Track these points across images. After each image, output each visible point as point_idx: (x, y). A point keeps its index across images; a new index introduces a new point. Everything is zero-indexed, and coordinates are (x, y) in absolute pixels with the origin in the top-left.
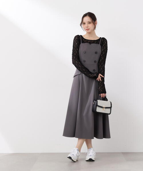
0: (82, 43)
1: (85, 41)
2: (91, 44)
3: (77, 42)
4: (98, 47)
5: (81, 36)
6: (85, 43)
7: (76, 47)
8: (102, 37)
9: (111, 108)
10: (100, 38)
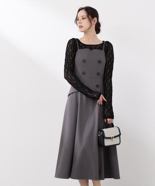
0: (79, 49)
1: (83, 47)
2: (92, 50)
3: (71, 48)
4: (101, 55)
5: (78, 39)
6: (84, 48)
7: (70, 54)
8: (106, 41)
9: (119, 135)
10: (103, 41)
